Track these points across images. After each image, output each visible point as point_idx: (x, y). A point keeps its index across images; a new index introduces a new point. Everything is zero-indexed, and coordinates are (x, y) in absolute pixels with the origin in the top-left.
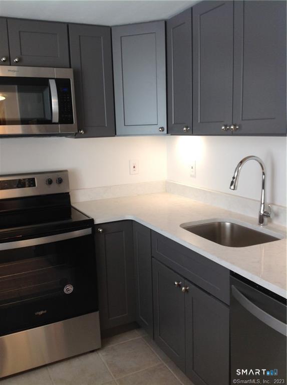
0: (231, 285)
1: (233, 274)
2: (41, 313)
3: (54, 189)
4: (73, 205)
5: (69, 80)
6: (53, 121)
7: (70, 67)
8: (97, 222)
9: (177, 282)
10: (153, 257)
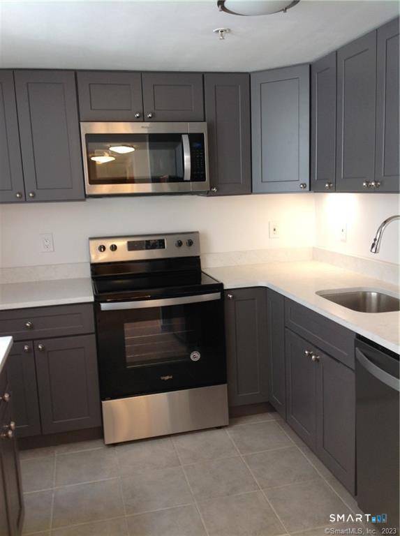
0: (355, 347)
1: (359, 337)
2: (167, 378)
3: (184, 252)
4: (203, 270)
5: (202, 134)
6: (185, 179)
7: (205, 121)
8: (226, 287)
9: (308, 350)
10: (286, 327)
